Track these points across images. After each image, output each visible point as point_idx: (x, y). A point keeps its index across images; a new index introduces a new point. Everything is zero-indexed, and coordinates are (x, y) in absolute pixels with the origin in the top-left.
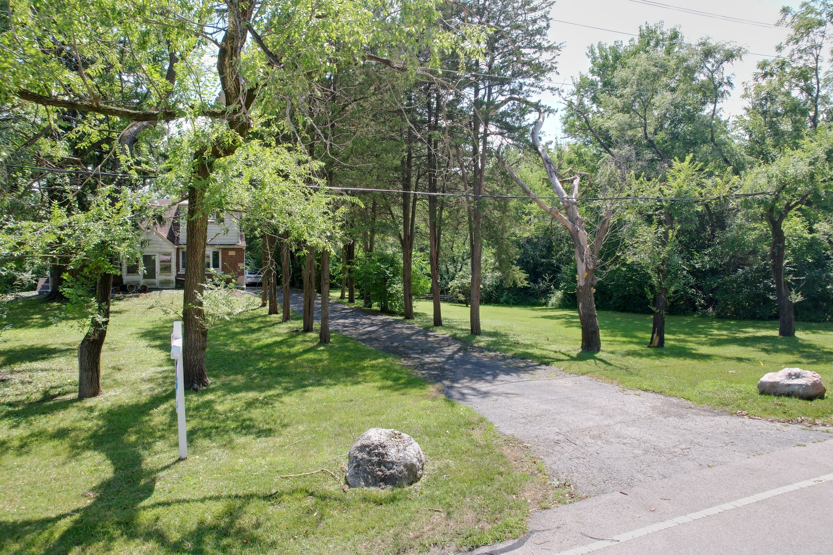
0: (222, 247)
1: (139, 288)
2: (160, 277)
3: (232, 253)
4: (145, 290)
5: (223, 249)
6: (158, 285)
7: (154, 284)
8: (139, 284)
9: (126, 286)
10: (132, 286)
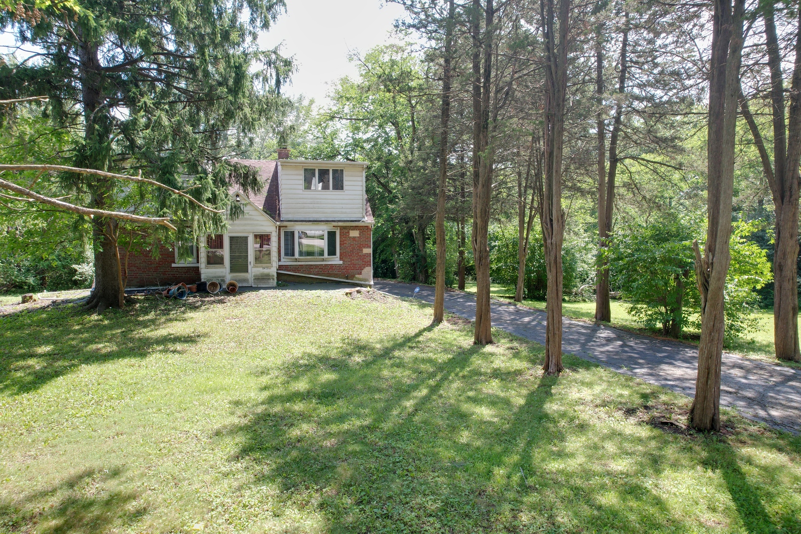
0: (341, 224)
1: (224, 286)
2: (254, 270)
3: (354, 234)
4: (233, 290)
5: (342, 228)
6: (251, 283)
7: (246, 280)
8: (223, 281)
9: (205, 284)
10: (214, 285)
